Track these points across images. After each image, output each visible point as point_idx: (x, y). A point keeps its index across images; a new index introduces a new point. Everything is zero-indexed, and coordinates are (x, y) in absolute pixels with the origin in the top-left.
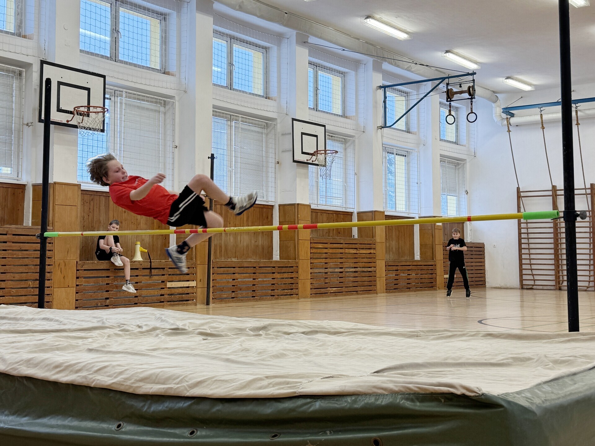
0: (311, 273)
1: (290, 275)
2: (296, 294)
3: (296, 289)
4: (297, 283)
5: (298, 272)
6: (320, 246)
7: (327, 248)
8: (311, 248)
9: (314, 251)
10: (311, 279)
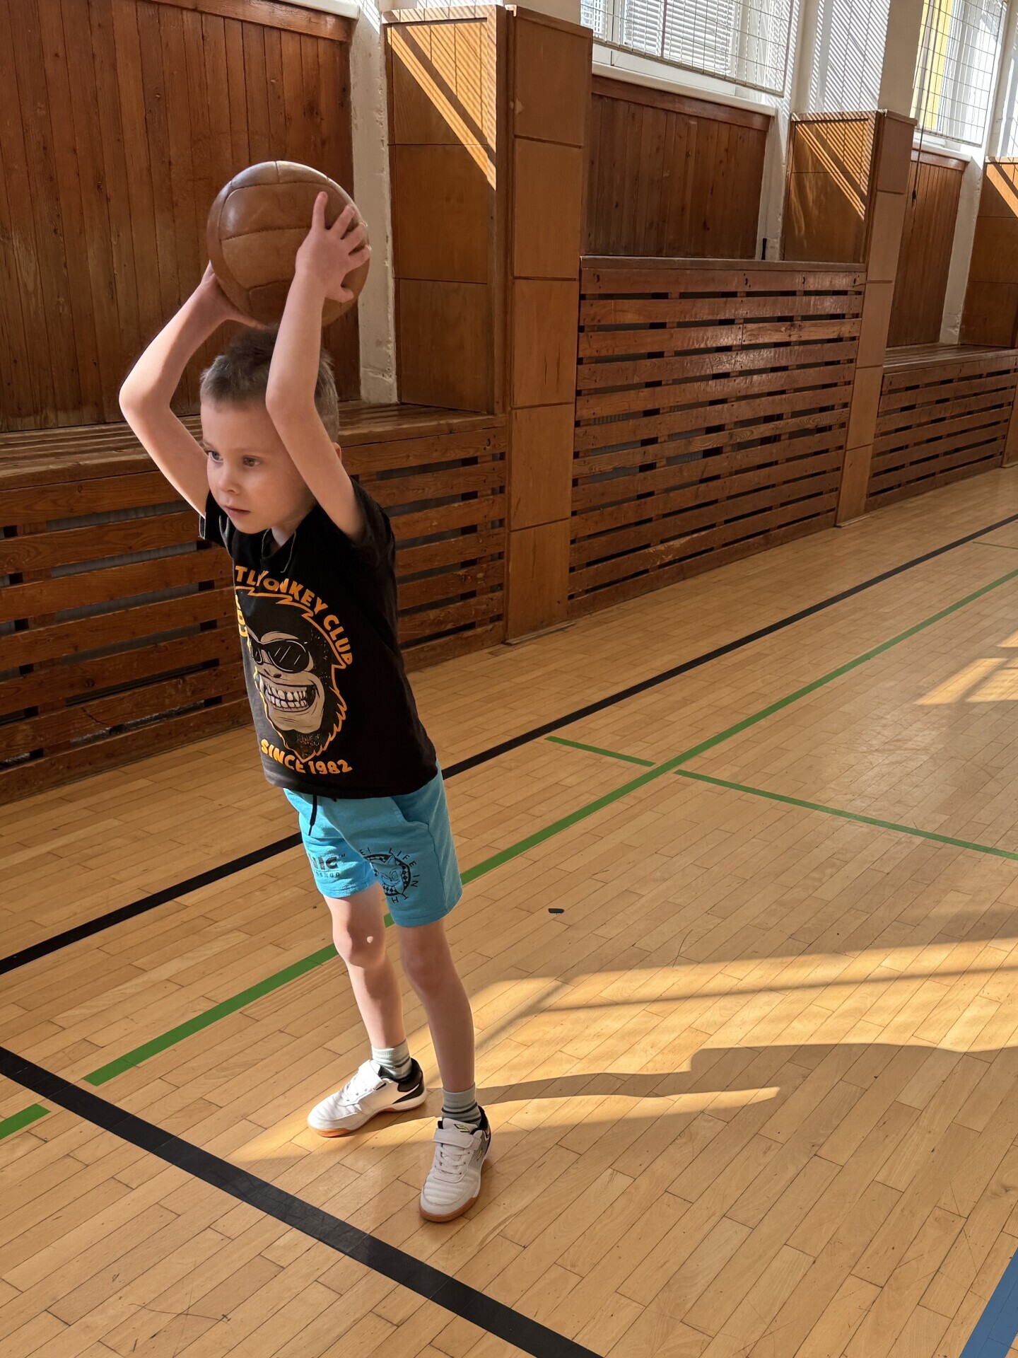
0: (575, 483)
1: (458, 514)
2: (492, 620)
3: (493, 590)
4: (501, 555)
5: (502, 490)
6: (630, 313)
7: (662, 326)
8: (581, 329)
9: (596, 345)
10: (574, 513)
